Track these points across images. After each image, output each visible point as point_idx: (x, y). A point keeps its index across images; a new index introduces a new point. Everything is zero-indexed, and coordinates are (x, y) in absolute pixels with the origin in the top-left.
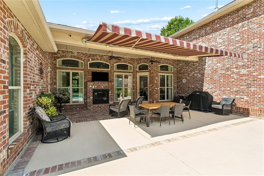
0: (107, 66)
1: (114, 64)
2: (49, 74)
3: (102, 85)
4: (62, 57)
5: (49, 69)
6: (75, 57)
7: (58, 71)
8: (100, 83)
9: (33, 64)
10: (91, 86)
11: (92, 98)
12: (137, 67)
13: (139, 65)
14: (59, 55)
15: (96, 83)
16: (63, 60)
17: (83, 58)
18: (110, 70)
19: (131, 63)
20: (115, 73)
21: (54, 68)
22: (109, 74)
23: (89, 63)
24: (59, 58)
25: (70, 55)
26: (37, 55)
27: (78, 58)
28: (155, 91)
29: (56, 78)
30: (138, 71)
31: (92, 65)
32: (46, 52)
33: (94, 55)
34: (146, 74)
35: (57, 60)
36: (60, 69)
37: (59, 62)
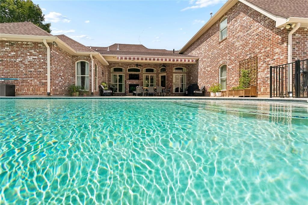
0: (138, 70)
1: (143, 69)
2: (107, 76)
3: (135, 82)
4: (113, 67)
5: (107, 73)
6: (120, 66)
7: (111, 74)
8: (133, 80)
9: (100, 70)
10: (128, 82)
11: (128, 89)
12: (159, 70)
13: (161, 68)
14: (112, 66)
15: (131, 80)
16: (114, 68)
17: (124, 66)
18: (140, 72)
19: (154, 68)
20: (143, 75)
21: (110, 73)
22: (140, 75)
23: (128, 69)
24: (112, 67)
25: (117, 65)
26: (101, 67)
27: (122, 67)
28: (170, 85)
29: (110, 78)
30: (160, 72)
31: (129, 70)
32: (105, 66)
33: (130, 64)
34: (165, 74)
35: (111, 68)
36: (112, 73)
37: (112, 69)
